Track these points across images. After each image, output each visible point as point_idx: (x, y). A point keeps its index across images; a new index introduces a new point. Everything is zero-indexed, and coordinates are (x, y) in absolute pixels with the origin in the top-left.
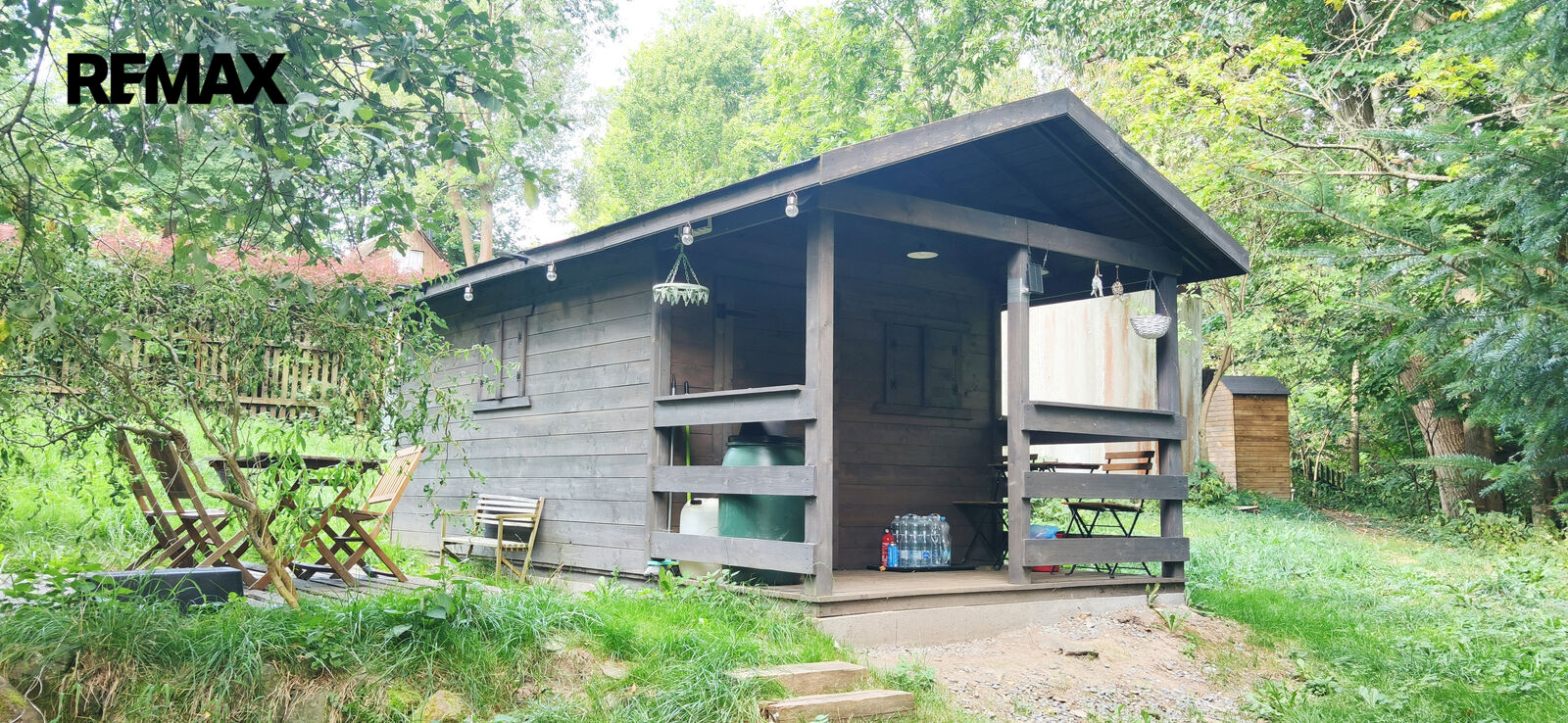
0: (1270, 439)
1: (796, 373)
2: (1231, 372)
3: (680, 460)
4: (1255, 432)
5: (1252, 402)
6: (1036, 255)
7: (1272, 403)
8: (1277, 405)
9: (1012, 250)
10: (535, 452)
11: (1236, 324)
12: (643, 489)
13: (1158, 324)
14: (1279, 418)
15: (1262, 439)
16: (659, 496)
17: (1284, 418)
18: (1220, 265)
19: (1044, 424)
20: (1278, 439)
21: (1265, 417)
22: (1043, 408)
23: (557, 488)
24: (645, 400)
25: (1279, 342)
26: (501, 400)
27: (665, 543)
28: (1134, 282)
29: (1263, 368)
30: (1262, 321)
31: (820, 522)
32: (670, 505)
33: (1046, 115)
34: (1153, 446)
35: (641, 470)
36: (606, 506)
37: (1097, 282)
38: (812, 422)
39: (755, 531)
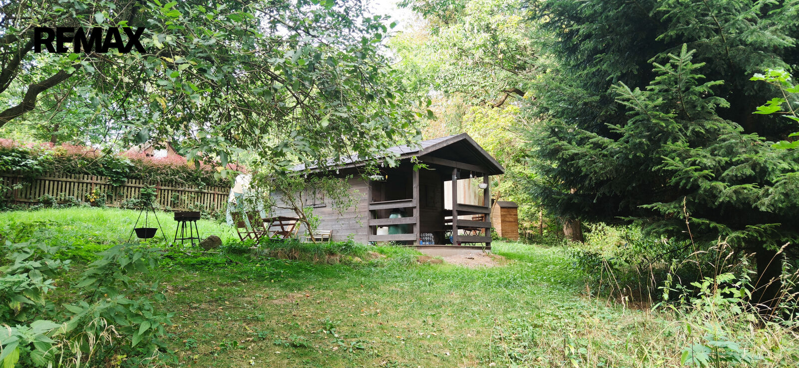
0: (512, 222)
1: (411, 196)
2: (500, 200)
3: (375, 218)
4: (507, 219)
5: (506, 210)
6: (458, 170)
7: (512, 210)
8: (514, 211)
9: (453, 168)
10: (328, 218)
11: (501, 184)
12: (366, 225)
13: (484, 186)
14: (515, 215)
15: (510, 222)
16: (370, 227)
17: (516, 215)
18: (498, 172)
19: (461, 209)
20: (514, 222)
21: (510, 215)
22: (460, 205)
23: (337, 227)
24: (366, 204)
25: (514, 191)
26: (314, 205)
27: (373, 238)
28: (479, 175)
29: (510, 199)
30: (509, 184)
31: (417, 229)
32: (373, 229)
33: (461, 139)
34: (483, 215)
35: (365, 221)
36: (354, 230)
37: (471, 176)
38: (415, 207)
39: (397, 233)
